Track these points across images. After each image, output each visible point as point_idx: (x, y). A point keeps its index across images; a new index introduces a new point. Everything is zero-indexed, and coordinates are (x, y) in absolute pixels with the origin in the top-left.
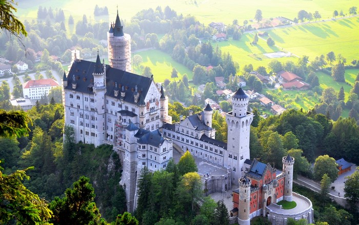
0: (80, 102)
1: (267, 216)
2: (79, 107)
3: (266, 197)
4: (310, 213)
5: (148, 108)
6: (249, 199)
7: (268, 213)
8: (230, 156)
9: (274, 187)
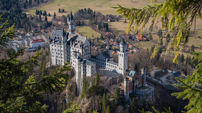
0: (56, 48)
1: (135, 92)
2: (55, 50)
3: (135, 85)
4: (153, 90)
5: (85, 50)
6: (128, 86)
7: (136, 91)
8: (120, 69)
9: (138, 81)
